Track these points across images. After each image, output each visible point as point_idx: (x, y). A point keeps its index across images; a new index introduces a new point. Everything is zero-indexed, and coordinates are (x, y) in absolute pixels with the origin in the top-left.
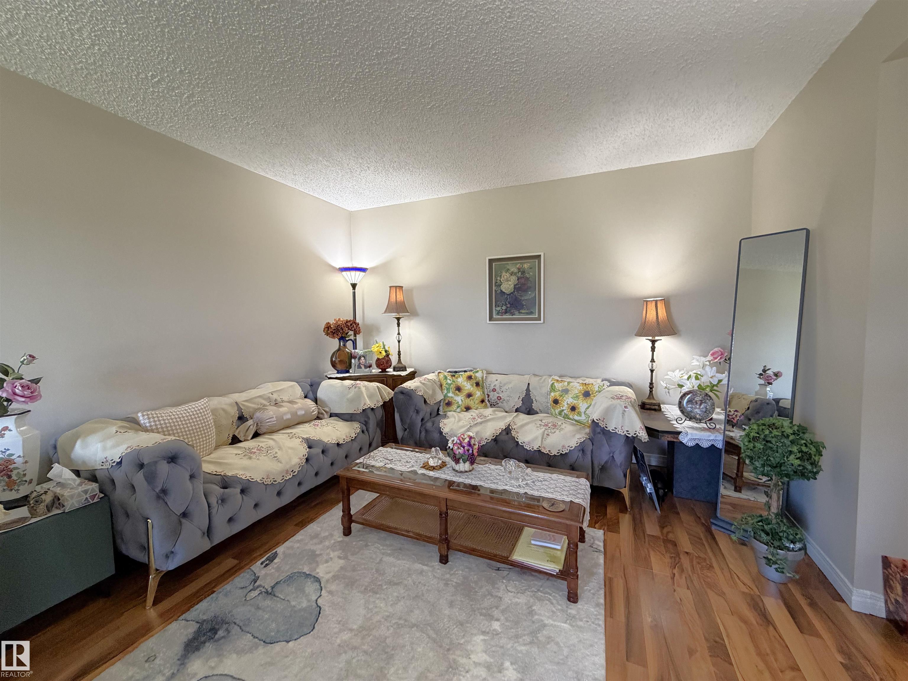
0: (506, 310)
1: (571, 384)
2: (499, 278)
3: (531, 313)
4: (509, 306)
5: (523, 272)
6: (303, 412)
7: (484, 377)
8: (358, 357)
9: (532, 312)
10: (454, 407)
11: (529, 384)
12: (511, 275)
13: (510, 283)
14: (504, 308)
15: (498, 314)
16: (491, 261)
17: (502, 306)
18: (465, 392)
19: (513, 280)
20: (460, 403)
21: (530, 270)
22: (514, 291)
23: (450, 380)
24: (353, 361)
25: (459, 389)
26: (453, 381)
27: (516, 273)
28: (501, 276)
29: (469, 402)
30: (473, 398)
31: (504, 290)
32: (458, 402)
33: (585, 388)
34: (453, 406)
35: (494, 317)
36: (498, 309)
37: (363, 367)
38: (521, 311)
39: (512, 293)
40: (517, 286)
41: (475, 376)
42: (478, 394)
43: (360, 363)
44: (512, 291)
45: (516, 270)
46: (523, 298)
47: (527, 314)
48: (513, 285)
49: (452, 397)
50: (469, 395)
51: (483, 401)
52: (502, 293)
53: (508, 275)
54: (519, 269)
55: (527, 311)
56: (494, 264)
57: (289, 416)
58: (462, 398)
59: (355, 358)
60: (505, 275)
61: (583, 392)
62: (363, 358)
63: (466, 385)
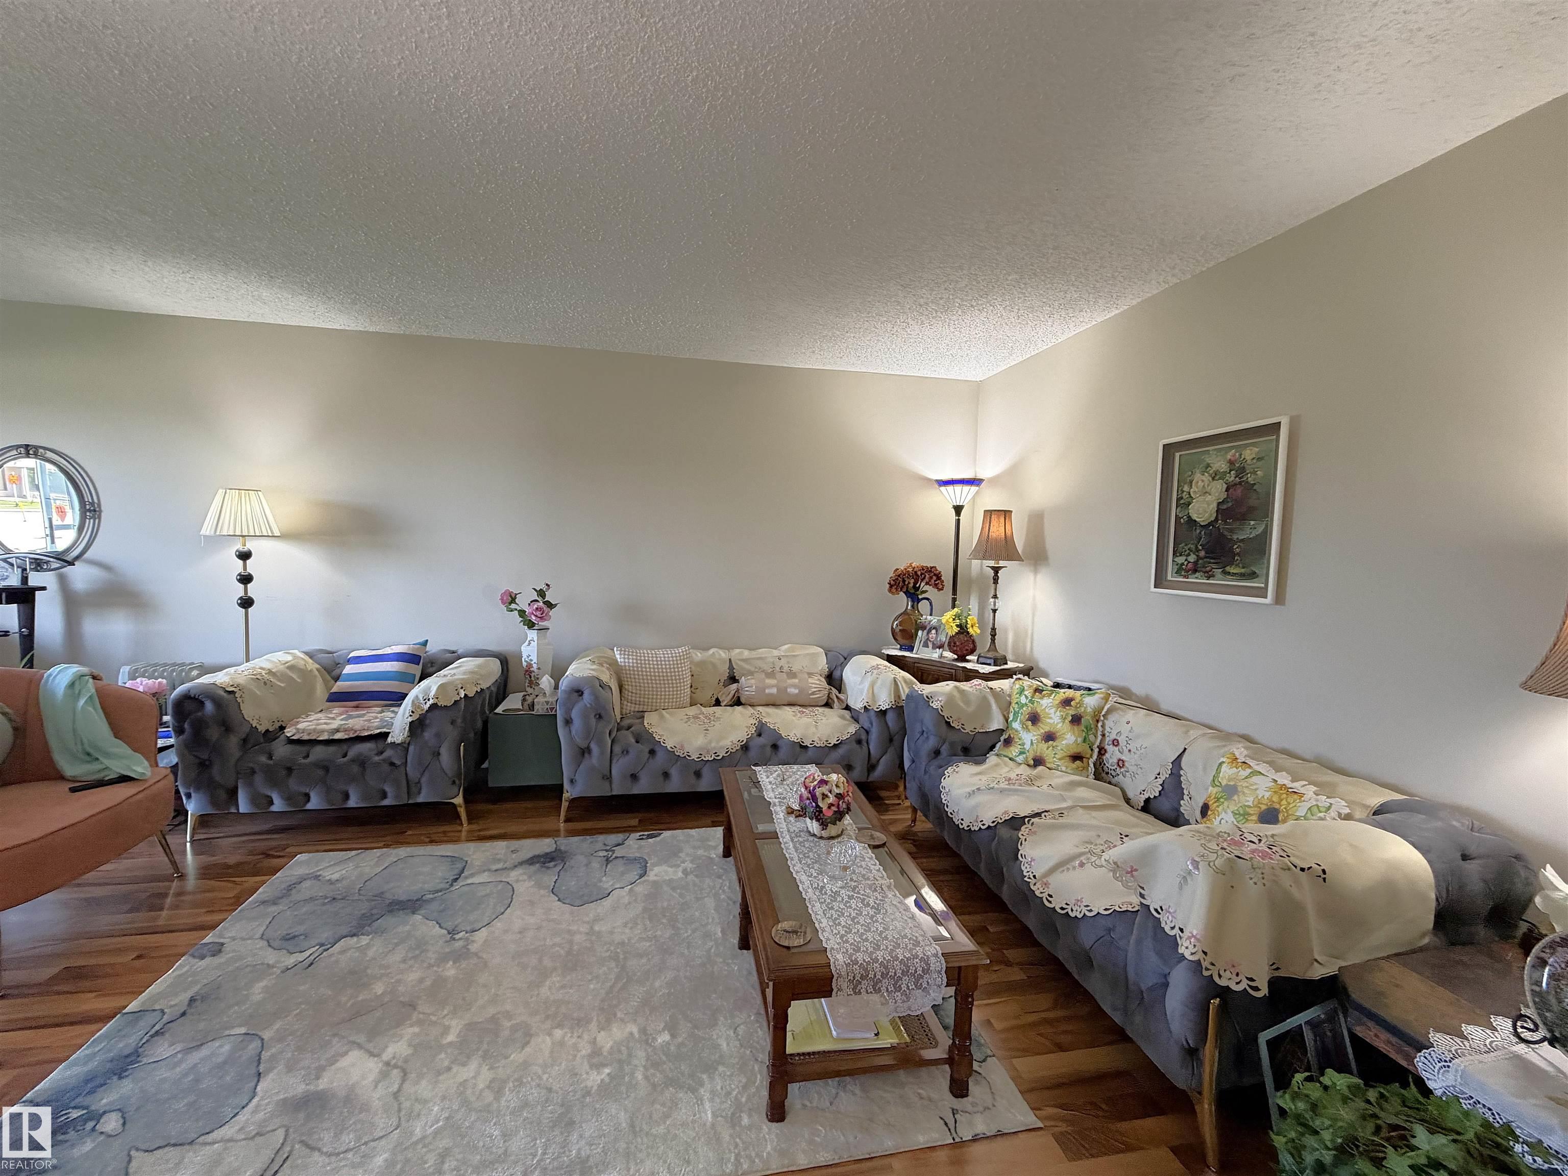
0: (1195, 563)
1: (1255, 779)
2: (1186, 488)
3: (1253, 576)
4: (1202, 554)
5: (1241, 471)
6: (797, 691)
7: (1105, 710)
8: (928, 629)
9: (1254, 573)
10: (1014, 751)
11: (1185, 749)
12: (1213, 479)
13: (1209, 498)
14: (1192, 558)
15: (1178, 572)
16: (1169, 450)
17: (1189, 555)
18: (1043, 728)
19: (1218, 490)
20: (1027, 746)
21: (1260, 464)
22: (1216, 519)
23: (1026, 697)
24: (920, 633)
25: (1034, 719)
26: (1032, 702)
27: (1225, 472)
28: (1191, 482)
29: (1044, 749)
30: (1055, 744)
31: (1194, 517)
32: (1023, 744)
33: (1275, 799)
34: (1011, 748)
35: (1169, 578)
36: (1181, 560)
37: (930, 645)
38: (1228, 569)
39: (1210, 524)
40: (1225, 507)
41: (1080, 703)
42: (1069, 739)
43: (928, 639)
44: (1213, 519)
45: (1222, 466)
46: (1235, 537)
47: (1243, 577)
48: (1215, 505)
49: (1017, 731)
50: (1050, 737)
51: (1076, 757)
52: (1191, 522)
53: (1206, 478)
54: (1231, 463)
55: (1243, 571)
56: (1177, 455)
57: (774, 691)
58: (1034, 738)
59: (923, 628)
60: (1201, 480)
61: (1264, 807)
62: (934, 631)
63: (1052, 716)
